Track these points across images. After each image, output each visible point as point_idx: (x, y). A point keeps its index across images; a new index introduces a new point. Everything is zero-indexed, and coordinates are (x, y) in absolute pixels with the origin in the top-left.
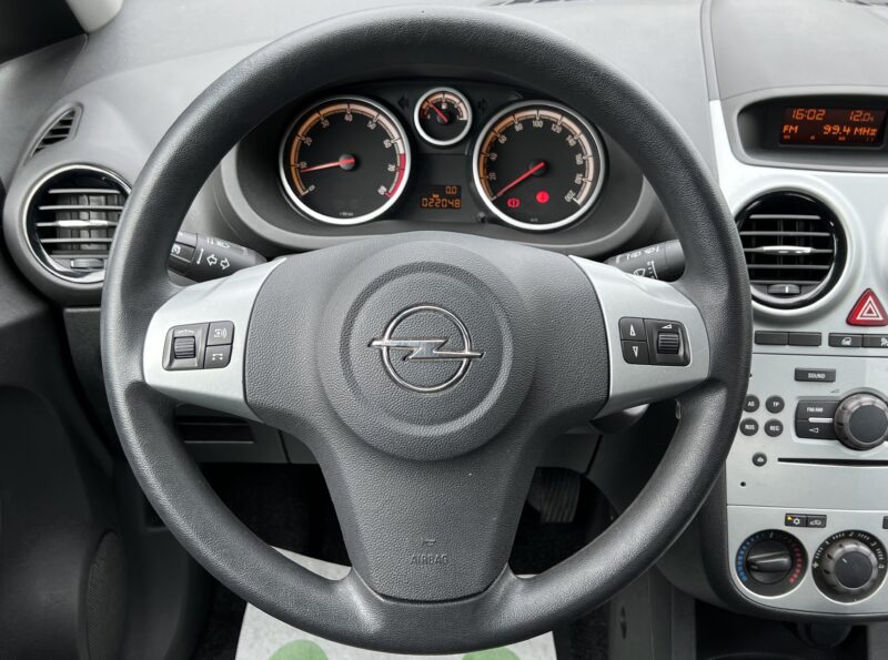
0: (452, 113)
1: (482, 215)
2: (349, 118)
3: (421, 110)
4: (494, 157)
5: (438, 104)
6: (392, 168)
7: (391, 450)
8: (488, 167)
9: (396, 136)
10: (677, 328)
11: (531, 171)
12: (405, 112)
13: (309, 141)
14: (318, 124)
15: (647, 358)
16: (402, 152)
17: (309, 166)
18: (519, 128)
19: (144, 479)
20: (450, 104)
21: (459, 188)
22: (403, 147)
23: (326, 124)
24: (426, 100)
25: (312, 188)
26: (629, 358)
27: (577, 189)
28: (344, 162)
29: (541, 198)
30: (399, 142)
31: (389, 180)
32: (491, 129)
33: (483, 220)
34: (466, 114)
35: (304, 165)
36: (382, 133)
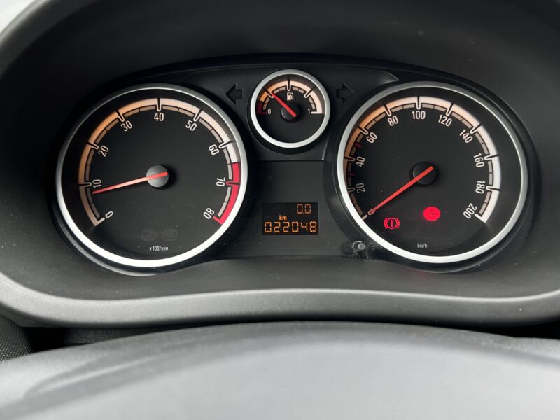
0: (301, 105)
1: (361, 246)
2: (159, 117)
3: (258, 102)
4: (361, 161)
5: (282, 95)
6: (221, 182)
8: (353, 176)
9: (226, 139)
11: (416, 179)
12: (237, 106)
13: (104, 151)
14: (117, 127)
16: (234, 160)
17: (104, 186)
18: (393, 121)
20: (298, 95)
21: (315, 206)
22: (235, 153)
23: (128, 126)
24: (265, 89)
25: (110, 214)
27: (480, 201)
28: (154, 178)
29: (431, 214)
30: (230, 147)
31: (217, 199)
32: (357, 126)
33: (361, 255)
34: (320, 105)
35: (97, 183)
36: (206, 136)
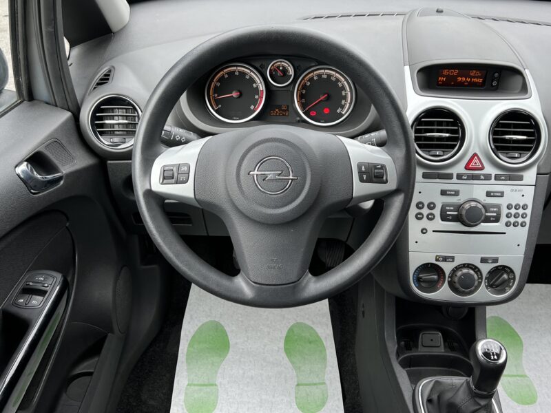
0: (285, 71)
1: (298, 119)
2: (237, 74)
3: (270, 70)
4: (304, 92)
5: (278, 67)
6: (257, 97)
7: (258, 220)
8: (301, 96)
9: (259, 82)
10: (383, 167)
11: (322, 98)
12: (263, 71)
13: (218, 84)
14: (223, 76)
15: (369, 180)
16: (261, 89)
17: (218, 96)
18: (316, 78)
19: (151, 232)
20: (284, 67)
21: (288, 106)
22: (262, 87)
23: (226, 76)
24: (273, 65)
25: (220, 106)
26: (362, 180)
27: (343, 107)
28: (235, 94)
29: (326, 111)
30: (260, 85)
31: (255, 102)
32: (303, 79)
33: (299, 121)
34: (291, 72)
35: (216, 95)
36: (252, 81)
